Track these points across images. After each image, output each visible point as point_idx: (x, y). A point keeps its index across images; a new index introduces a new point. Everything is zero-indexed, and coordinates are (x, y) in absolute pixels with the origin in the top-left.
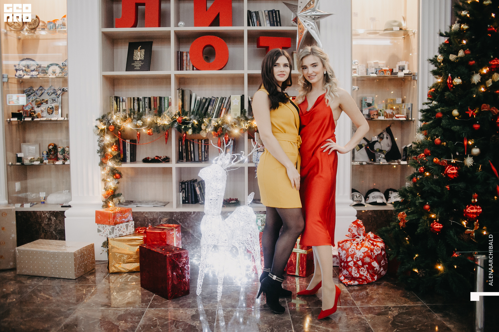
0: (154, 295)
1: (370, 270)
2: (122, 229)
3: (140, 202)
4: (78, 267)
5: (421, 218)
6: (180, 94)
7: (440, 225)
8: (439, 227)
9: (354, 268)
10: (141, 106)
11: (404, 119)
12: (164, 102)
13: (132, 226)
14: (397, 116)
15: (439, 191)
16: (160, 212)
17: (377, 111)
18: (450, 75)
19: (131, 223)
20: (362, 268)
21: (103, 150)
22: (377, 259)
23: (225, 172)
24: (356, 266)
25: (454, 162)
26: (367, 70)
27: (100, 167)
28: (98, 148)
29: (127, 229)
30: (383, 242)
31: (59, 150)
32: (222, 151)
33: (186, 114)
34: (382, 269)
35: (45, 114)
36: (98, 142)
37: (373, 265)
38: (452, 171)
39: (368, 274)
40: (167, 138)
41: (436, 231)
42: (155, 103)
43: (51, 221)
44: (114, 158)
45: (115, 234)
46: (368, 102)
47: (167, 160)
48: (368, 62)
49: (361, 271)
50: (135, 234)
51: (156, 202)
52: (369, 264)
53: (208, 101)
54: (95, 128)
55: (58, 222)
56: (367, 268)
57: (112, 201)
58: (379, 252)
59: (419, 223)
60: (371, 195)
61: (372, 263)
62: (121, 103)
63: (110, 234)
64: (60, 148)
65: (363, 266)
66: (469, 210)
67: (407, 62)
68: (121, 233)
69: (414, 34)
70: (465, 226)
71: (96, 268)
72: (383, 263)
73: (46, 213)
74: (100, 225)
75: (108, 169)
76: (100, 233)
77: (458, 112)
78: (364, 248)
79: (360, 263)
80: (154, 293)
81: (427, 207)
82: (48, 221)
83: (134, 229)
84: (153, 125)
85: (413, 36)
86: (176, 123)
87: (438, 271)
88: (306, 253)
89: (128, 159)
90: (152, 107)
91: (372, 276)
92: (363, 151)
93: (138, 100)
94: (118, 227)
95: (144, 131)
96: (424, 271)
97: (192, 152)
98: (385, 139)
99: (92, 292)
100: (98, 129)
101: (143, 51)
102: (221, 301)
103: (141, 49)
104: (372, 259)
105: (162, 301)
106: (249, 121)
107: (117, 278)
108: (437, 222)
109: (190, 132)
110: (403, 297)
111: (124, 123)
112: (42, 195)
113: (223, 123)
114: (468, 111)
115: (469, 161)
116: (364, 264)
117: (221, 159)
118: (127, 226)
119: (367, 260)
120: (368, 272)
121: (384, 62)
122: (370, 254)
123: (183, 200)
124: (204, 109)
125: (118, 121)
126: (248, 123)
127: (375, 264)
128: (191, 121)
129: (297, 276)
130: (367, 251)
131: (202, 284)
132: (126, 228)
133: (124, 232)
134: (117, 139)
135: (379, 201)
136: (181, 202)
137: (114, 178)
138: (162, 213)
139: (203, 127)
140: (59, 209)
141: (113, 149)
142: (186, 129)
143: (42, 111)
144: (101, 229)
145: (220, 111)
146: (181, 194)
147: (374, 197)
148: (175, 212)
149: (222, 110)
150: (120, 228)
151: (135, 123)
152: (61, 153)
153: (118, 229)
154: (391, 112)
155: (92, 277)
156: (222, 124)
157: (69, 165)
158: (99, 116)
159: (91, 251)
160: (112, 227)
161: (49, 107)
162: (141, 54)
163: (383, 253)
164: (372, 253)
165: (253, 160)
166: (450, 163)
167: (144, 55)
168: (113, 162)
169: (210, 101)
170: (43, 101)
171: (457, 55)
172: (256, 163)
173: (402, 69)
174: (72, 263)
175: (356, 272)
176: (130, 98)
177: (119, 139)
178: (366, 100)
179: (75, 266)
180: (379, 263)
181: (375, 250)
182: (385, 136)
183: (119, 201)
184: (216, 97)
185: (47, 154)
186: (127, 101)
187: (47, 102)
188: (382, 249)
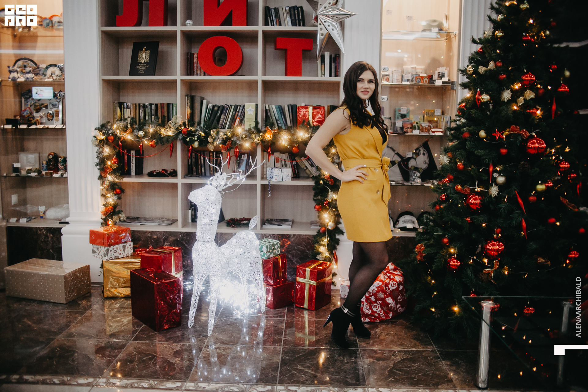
0: (143, 325)
1: (384, 306)
2: (118, 251)
3: (146, 220)
4: (69, 290)
5: (439, 253)
6: (189, 101)
7: (457, 262)
8: (456, 264)
9: (365, 303)
10: (147, 114)
11: (441, 134)
12: (172, 110)
13: (130, 247)
14: (433, 130)
15: (460, 223)
16: (163, 232)
17: (412, 124)
18: (478, 90)
19: (129, 243)
20: (375, 304)
21: (102, 162)
22: (393, 294)
23: (219, 194)
24: (369, 301)
25: (479, 190)
26: (402, 76)
27: (99, 181)
28: (97, 161)
29: (124, 251)
30: (402, 275)
31: (60, 159)
32: (219, 170)
33: (192, 125)
34: (399, 306)
35: (44, 120)
36: (97, 154)
37: (387, 301)
38: (475, 201)
39: (382, 311)
40: (173, 150)
41: (453, 269)
42: (163, 110)
43: (48, 238)
44: (114, 172)
45: (109, 256)
46: (402, 112)
47: (174, 174)
48: (404, 67)
49: (374, 307)
50: (133, 256)
51: (163, 220)
52: (383, 300)
53: (221, 108)
54: (94, 139)
55: (55, 239)
56: (380, 304)
57: (112, 219)
58: (395, 287)
59: (436, 259)
60: (402, 219)
61: (387, 299)
62: (125, 110)
63: (105, 256)
64: (60, 157)
65: (376, 302)
66: (490, 247)
67: (448, 68)
68: (116, 255)
69: (455, 36)
70: (486, 264)
71: (92, 291)
72: (399, 299)
73: (42, 230)
74: (94, 246)
75: (107, 183)
76: (95, 254)
77: (486, 133)
78: (378, 282)
79: (373, 298)
80: (144, 323)
81: (446, 240)
82: (45, 238)
83: (132, 251)
84: (157, 136)
85: (454, 38)
86: (181, 134)
87: (454, 313)
88: (315, 284)
89: (133, 173)
90: (160, 115)
91: (386, 313)
92: (396, 169)
93: (144, 106)
94: (113, 249)
95: (146, 142)
96: (439, 312)
97: (203, 166)
98: (421, 155)
99: (78, 320)
100: (97, 139)
101: (148, 52)
102: (212, 335)
103: (146, 50)
104: (387, 294)
105: (149, 333)
106: (261, 134)
107: (112, 303)
108: (455, 258)
109: (196, 144)
110: (414, 339)
111: (125, 134)
112: (42, 209)
113: (233, 135)
114: (495, 132)
115: (494, 191)
116: (377, 299)
117: (216, 179)
118: (124, 248)
119: (381, 295)
120: (382, 309)
121: (423, 67)
122: (385, 289)
123: (192, 218)
124: (216, 118)
125: (118, 131)
126: (259, 137)
127: (390, 301)
128: (197, 133)
129: (306, 309)
130: (381, 285)
131: (194, 315)
132: (122, 250)
133: (120, 254)
134: (117, 151)
135: (410, 226)
136: (190, 221)
137: (114, 193)
138: (166, 232)
139: (210, 140)
140: (56, 225)
141: (113, 162)
142: (192, 141)
143: (41, 117)
144: (96, 250)
145: (233, 120)
146: (190, 211)
147: (404, 222)
148: (181, 232)
149: (236, 119)
150: (115, 249)
151: (137, 134)
152: (61, 163)
153: (113, 251)
154: (428, 125)
155: (84, 302)
156: (232, 137)
157: (67, 178)
158: (98, 125)
159: (85, 273)
160: (107, 248)
161: (48, 113)
162: (146, 56)
163: (401, 287)
164: (387, 288)
165: (268, 176)
166: (473, 192)
167: (150, 58)
168: (113, 176)
169: (223, 109)
170: (42, 106)
171: (487, 67)
172: (270, 181)
173: (441, 76)
174: (61, 286)
175: (368, 308)
176: (136, 104)
177: (119, 151)
178: (400, 111)
179: (66, 289)
180: (394, 299)
181: (390, 285)
182: (422, 152)
183: (120, 219)
184: (229, 105)
185: (47, 164)
186: (132, 108)
187: (46, 107)
188: (399, 284)
